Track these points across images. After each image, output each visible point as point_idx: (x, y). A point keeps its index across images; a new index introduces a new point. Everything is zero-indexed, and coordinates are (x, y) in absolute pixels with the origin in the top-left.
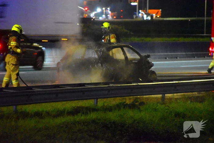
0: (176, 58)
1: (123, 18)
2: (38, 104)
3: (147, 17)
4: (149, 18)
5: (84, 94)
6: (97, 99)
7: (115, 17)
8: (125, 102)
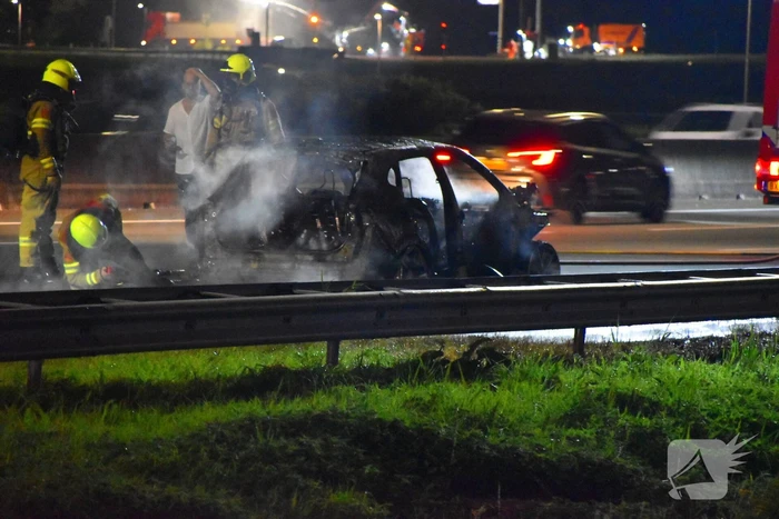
1: (450, 52)
2: (123, 355)
3: (535, 49)
4: (543, 53)
5: (288, 320)
6: (337, 341)
7: (418, 49)
8: (440, 353)
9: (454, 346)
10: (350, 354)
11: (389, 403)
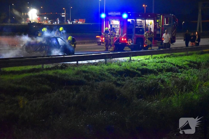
0: (84, 43)
3: (70, 23)
4: (71, 23)
5: (36, 62)
6: (43, 64)
8: (58, 66)
9: (60, 64)
10: (45, 66)
11: (51, 73)
